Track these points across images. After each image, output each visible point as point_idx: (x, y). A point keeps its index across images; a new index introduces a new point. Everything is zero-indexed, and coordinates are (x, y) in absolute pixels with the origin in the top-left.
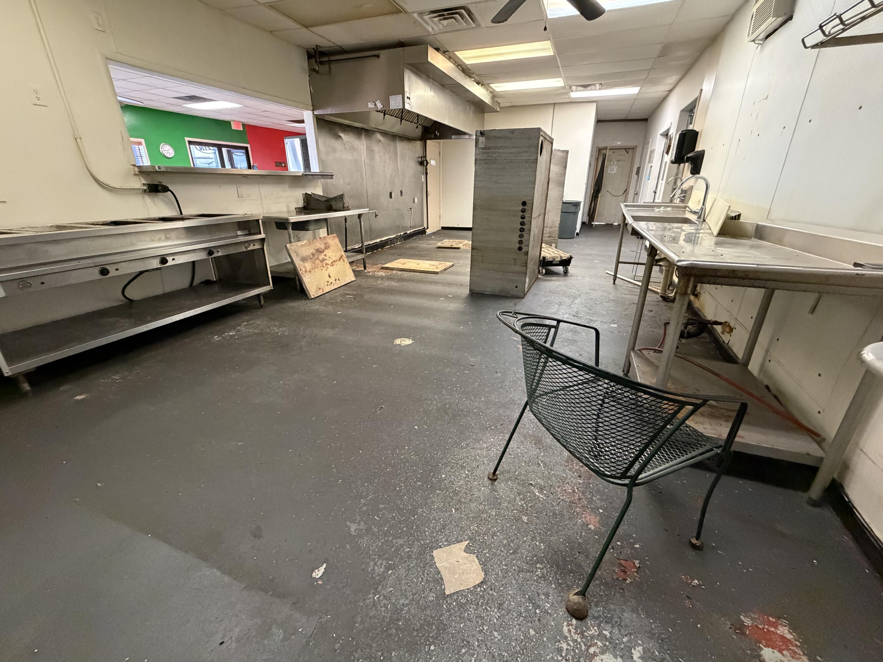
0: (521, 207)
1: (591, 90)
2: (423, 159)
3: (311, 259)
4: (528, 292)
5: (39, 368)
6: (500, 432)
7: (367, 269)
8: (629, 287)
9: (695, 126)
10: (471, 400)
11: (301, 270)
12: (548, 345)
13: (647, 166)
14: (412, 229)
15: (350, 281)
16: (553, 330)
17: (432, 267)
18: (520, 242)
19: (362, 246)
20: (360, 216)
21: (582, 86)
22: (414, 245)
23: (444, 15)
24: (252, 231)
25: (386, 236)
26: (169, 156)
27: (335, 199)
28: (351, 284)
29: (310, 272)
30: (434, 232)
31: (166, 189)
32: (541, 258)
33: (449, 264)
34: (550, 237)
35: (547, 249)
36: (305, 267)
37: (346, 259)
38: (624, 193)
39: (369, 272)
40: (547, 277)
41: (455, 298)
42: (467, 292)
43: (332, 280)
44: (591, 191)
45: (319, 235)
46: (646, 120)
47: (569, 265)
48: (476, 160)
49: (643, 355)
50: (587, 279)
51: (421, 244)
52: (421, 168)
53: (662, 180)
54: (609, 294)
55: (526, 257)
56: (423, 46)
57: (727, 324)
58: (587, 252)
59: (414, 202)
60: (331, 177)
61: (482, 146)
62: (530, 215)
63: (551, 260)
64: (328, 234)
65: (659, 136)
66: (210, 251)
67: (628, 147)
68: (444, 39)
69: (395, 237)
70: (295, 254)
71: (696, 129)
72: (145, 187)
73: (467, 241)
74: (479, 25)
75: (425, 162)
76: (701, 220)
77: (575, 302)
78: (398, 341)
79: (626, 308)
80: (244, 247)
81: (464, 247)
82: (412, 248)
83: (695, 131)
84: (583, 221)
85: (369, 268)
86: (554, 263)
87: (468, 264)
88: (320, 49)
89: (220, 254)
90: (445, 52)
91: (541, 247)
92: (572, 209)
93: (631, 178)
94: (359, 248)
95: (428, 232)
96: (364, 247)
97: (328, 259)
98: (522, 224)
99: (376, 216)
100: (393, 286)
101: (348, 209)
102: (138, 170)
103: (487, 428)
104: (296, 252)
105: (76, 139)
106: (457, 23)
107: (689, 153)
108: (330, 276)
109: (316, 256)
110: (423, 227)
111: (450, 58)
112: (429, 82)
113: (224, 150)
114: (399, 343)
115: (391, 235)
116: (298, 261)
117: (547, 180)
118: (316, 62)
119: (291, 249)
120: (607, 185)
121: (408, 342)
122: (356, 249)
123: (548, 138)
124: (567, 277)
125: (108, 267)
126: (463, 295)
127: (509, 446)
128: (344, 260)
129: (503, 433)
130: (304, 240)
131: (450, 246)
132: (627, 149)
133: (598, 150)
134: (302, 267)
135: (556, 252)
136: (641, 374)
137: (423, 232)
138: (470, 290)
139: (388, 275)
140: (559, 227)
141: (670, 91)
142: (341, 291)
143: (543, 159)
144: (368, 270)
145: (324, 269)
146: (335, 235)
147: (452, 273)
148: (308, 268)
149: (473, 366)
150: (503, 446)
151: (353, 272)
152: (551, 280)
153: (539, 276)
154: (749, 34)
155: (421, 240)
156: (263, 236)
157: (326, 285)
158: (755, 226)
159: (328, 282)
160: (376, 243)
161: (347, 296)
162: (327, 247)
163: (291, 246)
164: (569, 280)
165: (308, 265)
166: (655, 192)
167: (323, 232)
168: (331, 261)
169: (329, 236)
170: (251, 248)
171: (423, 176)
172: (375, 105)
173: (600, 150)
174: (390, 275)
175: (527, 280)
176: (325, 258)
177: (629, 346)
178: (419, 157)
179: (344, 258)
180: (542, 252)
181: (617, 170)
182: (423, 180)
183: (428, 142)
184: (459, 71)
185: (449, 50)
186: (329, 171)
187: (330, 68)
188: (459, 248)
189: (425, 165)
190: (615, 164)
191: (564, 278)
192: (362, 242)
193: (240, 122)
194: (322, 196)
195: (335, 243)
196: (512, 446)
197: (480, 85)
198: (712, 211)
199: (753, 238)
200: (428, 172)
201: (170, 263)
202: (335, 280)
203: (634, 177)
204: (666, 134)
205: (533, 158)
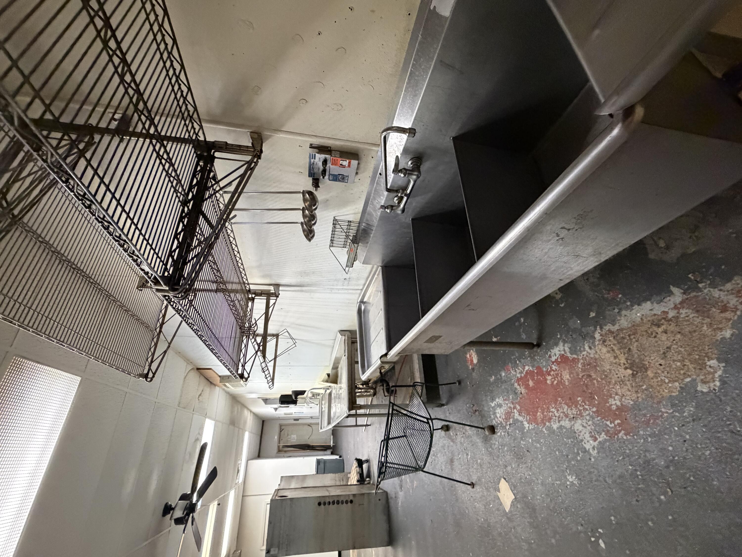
0: (322, 506)
1: (240, 467)
9: (277, 397)
18: (347, 502)
21: (237, 475)
35: (351, 480)
38: (311, 427)
40: (370, 476)
42: (389, 548)
44: (308, 452)
46: (263, 422)
47: (362, 460)
55: (357, 495)
58: (352, 446)
62: (328, 497)
63: (359, 475)
65: (277, 413)
67: (280, 429)
76: (329, 389)
83: (280, 397)
84: (331, 454)
86: (361, 472)
91: (351, 485)
92: (322, 465)
98: (333, 503)
117: (303, 489)
120: (304, 440)
123: (276, 493)
124: (370, 460)
126: (392, 552)
133: (279, 453)
135: (353, 472)
138: (388, 545)
140: (337, 473)
143: (290, 495)
153: (371, 483)
180: (354, 484)
181: (294, 435)
198: (324, 386)
203: (300, 421)
204: (276, 409)
205: (289, 502)
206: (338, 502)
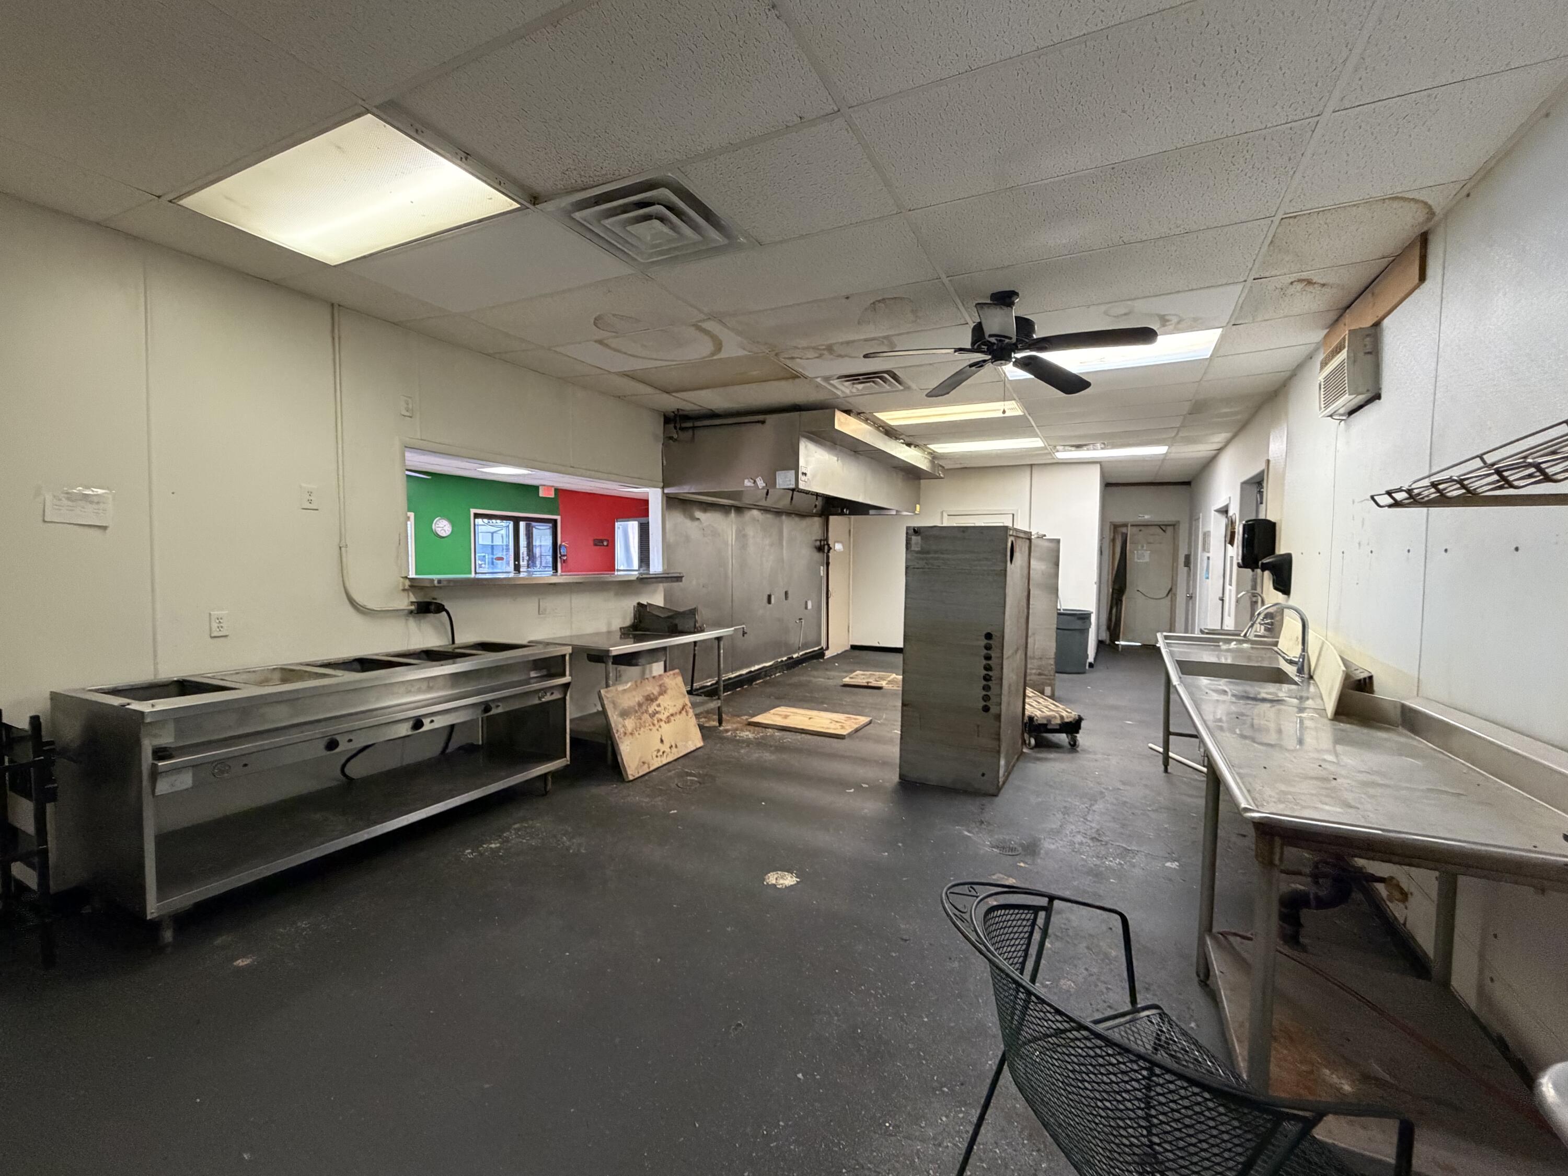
0: (984, 642)
1: (1088, 450)
2: (822, 543)
3: (636, 712)
4: (1004, 783)
5: (198, 906)
6: (959, 1102)
7: (724, 724)
8: (1196, 780)
9: (1270, 513)
10: (902, 1019)
11: (617, 731)
12: (1026, 979)
13: (1201, 556)
14: (802, 651)
15: (695, 748)
16: (1042, 914)
17: (832, 726)
18: (986, 698)
19: (717, 683)
20: (719, 639)
21: (1072, 446)
22: (804, 678)
23: (858, 379)
24: (553, 671)
25: (759, 664)
26: (444, 534)
27: (683, 614)
28: (695, 754)
29: (631, 734)
30: (838, 655)
31: (440, 608)
32: (1026, 719)
33: (863, 720)
34: (1040, 674)
35: (1036, 699)
36: (624, 726)
37: (691, 711)
38: (1167, 595)
39: (727, 731)
40: (1038, 752)
41: (875, 789)
42: (896, 778)
43: (665, 747)
44: (1107, 590)
45: (651, 672)
46: (1188, 483)
47: (1078, 732)
48: (907, 568)
49: (1230, 944)
50: (1114, 761)
51: (819, 677)
52: (817, 556)
53: (1230, 585)
54: (1159, 794)
55: (998, 723)
56: (827, 411)
57: (1394, 882)
58: (1112, 700)
59: (806, 608)
60: (679, 579)
61: (917, 549)
62: (1001, 655)
63: (1045, 722)
64: (665, 671)
65: (1213, 513)
66: (486, 707)
67: (1166, 523)
68: (858, 403)
69: (771, 666)
70: (612, 705)
71: (1271, 518)
72: (413, 607)
73: (894, 675)
74: (908, 388)
75: (826, 547)
76: (1306, 676)
77: (1094, 808)
78: (772, 878)
79: (1193, 826)
80: (537, 696)
81: (890, 687)
82: (800, 685)
83: (1269, 521)
84: (1100, 639)
85: (728, 721)
86: (1049, 727)
87: (897, 721)
88: (681, 413)
89: (500, 710)
90: (859, 414)
91: (1024, 695)
92: (1078, 625)
93: (1177, 571)
94: (712, 685)
95: (828, 654)
96: (722, 684)
97: (663, 711)
98: (988, 668)
99: (744, 633)
100: (765, 761)
101: (702, 631)
102: (409, 583)
103: (934, 1089)
104: (614, 703)
105: (340, 548)
106: (876, 386)
107: (1264, 557)
108: (662, 741)
109: (644, 707)
110: (820, 647)
111: (866, 420)
112: (836, 449)
113: (522, 525)
114: (774, 882)
115: (766, 662)
116: (615, 717)
117: (1026, 594)
118: (675, 427)
119: (607, 698)
120: (1136, 581)
121: (789, 880)
122: (708, 686)
123: (1022, 535)
124: (1078, 755)
125: (338, 738)
126: (887, 784)
127: (979, 1139)
128: (687, 712)
129: (965, 1105)
130: (627, 682)
131: (866, 684)
132: (1163, 527)
133: (1112, 527)
134: (620, 726)
135: (1052, 707)
136: (1228, 992)
137: (820, 654)
138: (901, 776)
139: (758, 738)
140: (1055, 658)
141: (1220, 450)
142: (679, 767)
143: (1015, 569)
144: (726, 726)
145: (654, 729)
146: (677, 671)
147: (868, 738)
148: (630, 729)
149: (906, 940)
150: (967, 1137)
151: (700, 730)
152: (1046, 759)
153: (1025, 750)
154: (1320, 408)
155: (816, 670)
156: (567, 679)
157: (654, 756)
158: (1399, 706)
159: (658, 751)
160: (741, 675)
161: (689, 778)
162: (663, 692)
163: (606, 692)
164: (1082, 761)
165: (630, 723)
166: (1222, 600)
167: (657, 668)
168: (667, 714)
169: (668, 674)
170: (548, 698)
171: (822, 568)
172: (755, 482)
173: (1116, 527)
174: (762, 738)
175: (1002, 762)
176: (657, 709)
177: (1200, 924)
178: (816, 540)
179: (688, 709)
180: (1027, 706)
181: (1150, 556)
182: (822, 574)
183: (832, 518)
184: (881, 434)
185: (864, 411)
186: (677, 570)
187: (694, 434)
188: (880, 688)
189: (826, 551)
190: (1145, 548)
191: (1069, 756)
192: (719, 676)
193: (553, 486)
194: (663, 608)
195: (676, 684)
196: (985, 1140)
197: (912, 447)
198: (1321, 662)
199: (1400, 727)
200: (830, 561)
201: (427, 726)
202: (671, 747)
203: (1182, 570)
204: (1224, 511)
205: (999, 568)
206: (987, 678)
